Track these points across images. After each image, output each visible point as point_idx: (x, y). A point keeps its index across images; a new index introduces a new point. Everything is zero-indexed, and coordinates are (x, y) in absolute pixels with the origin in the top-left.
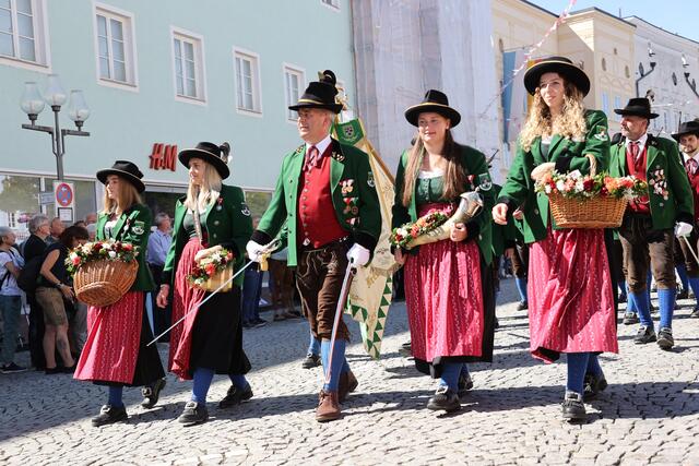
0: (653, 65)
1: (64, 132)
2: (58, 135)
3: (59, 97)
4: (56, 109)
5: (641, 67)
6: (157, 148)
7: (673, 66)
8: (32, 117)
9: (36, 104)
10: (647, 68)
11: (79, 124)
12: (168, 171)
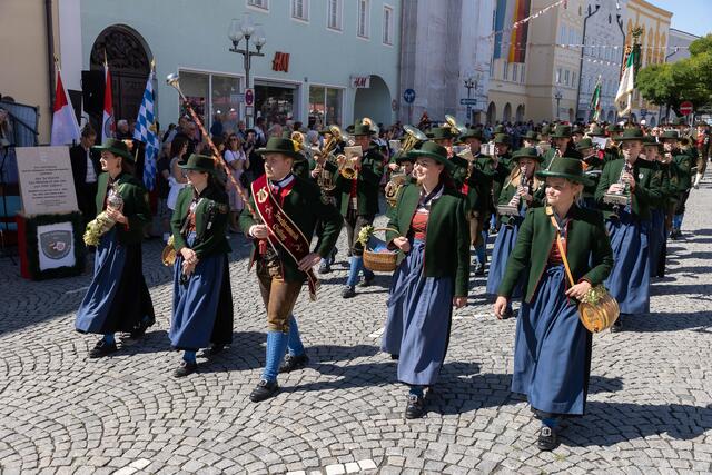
0: (598, 7)
1: (252, 54)
2: (247, 55)
3: (250, 29)
4: (247, 37)
5: (590, 8)
6: (278, 55)
7: (611, 9)
8: (235, 43)
9: (239, 35)
10: (593, 9)
11: (259, 47)
12: (282, 72)
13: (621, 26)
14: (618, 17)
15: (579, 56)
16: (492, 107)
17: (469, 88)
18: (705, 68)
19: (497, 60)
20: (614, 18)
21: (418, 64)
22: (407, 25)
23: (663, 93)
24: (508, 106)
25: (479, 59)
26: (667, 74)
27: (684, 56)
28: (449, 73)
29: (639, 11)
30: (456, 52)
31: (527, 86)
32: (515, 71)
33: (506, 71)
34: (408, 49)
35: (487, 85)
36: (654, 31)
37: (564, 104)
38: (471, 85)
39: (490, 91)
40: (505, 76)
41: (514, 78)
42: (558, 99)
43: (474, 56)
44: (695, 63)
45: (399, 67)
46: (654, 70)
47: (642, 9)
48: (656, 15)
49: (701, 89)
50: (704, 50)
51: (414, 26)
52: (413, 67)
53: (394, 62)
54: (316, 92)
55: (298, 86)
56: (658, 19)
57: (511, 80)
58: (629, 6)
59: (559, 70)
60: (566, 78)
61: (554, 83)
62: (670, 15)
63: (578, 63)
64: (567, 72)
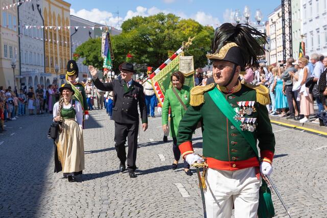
13: (40, 12)
14: (38, 6)
15: (17, 34)
20: (35, 7)
36: (61, 16)
46: (93, 42)
56: (63, 8)
59: (5, 46)
60: (11, 52)
61: (3, 56)
62: (69, 5)
63: (17, 40)
64: (11, 48)
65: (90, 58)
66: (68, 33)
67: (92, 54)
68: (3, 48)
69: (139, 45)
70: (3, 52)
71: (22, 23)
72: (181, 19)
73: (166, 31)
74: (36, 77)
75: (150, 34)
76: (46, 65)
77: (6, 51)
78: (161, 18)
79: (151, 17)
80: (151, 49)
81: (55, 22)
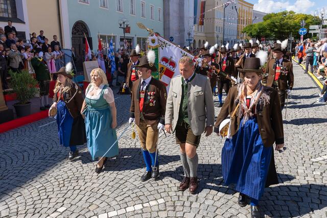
0: (228, 4)
4: (124, 23)
7: (232, 4)
8: (121, 25)
11: (127, 26)
12: (128, 33)
13: (236, 10)
15: (223, 21)
16: (194, 41)
17: (189, 35)
18: (269, 25)
19: (195, 25)
20: (234, 7)
21: (171, 28)
22: (166, 14)
23: (255, 34)
24: (200, 40)
25: (190, 25)
26: (257, 27)
27: (261, 21)
28: (181, 30)
29: (242, 4)
30: (183, 23)
31: (206, 33)
32: (201, 28)
33: (198, 28)
34: (167, 23)
35: (193, 34)
36: (248, 11)
37: (219, 39)
38: (189, 34)
39: (194, 36)
40: (198, 30)
41: (201, 31)
42: (218, 37)
43: (189, 24)
44: (265, 23)
45: (164, 29)
47: (244, 4)
48: (248, 5)
49: (268, 32)
50: (268, 19)
51: (169, 15)
52: (169, 28)
53: (163, 28)
54: (139, 39)
55: (133, 38)
56: (249, 7)
57: (200, 31)
58: (239, 3)
59: (217, 27)
60: (219, 30)
61: (216, 32)
62: (253, 5)
63: (223, 24)
64: (219, 28)
65: (248, 34)
66: (251, 19)
67: (249, 32)
68: (215, 28)
69: (271, 28)
70: (215, 30)
71: (226, 16)
72: (296, 14)
73: (286, 20)
74: (232, 41)
75: (277, 22)
76: (238, 35)
77: (217, 29)
78: (284, 13)
79: (279, 13)
80: (277, 30)
81: (244, 14)
